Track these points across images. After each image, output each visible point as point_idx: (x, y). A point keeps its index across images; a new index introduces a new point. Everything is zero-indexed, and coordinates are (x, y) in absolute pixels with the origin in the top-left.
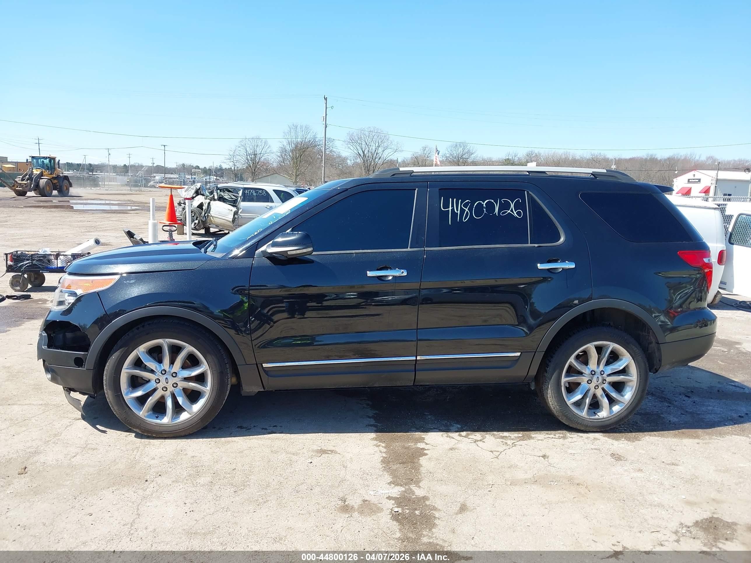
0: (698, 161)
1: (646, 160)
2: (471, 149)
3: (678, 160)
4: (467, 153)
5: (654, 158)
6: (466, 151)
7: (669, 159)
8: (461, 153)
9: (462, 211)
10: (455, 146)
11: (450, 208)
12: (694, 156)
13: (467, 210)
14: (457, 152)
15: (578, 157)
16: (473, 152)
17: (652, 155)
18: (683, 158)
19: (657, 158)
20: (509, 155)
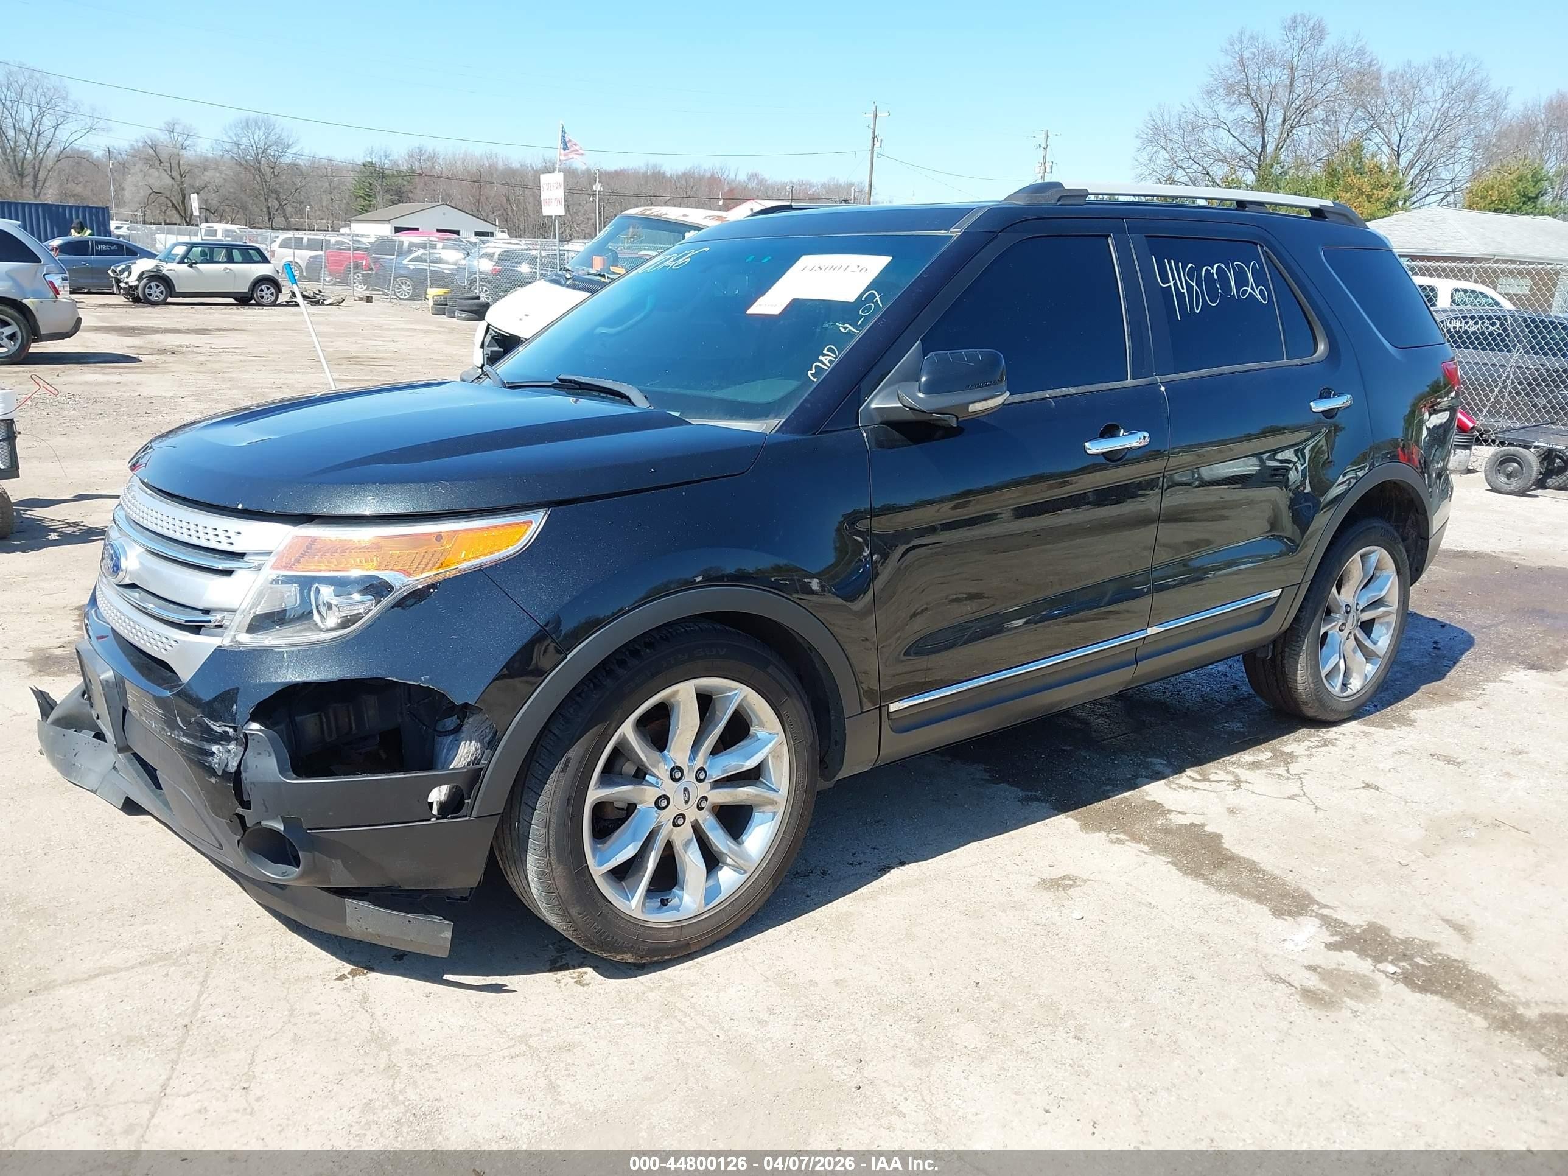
0: (734, 181)
1: (645, 175)
2: (285, 134)
3: (701, 178)
4: (276, 143)
5: (659, 172)
6: (272, 138)
7: (684, 174)
8: (262, 144)
9: (1190, 288)
10: (244, 124)
11: (1172, 283)
12: (727, 172)
13: (1194, 285)
14: (252, 141)
15: (515, 165)
16: (290, 143)
17: (655, 166)
18: (708, 175)
19: (664, 173)
20: (371, 154)
